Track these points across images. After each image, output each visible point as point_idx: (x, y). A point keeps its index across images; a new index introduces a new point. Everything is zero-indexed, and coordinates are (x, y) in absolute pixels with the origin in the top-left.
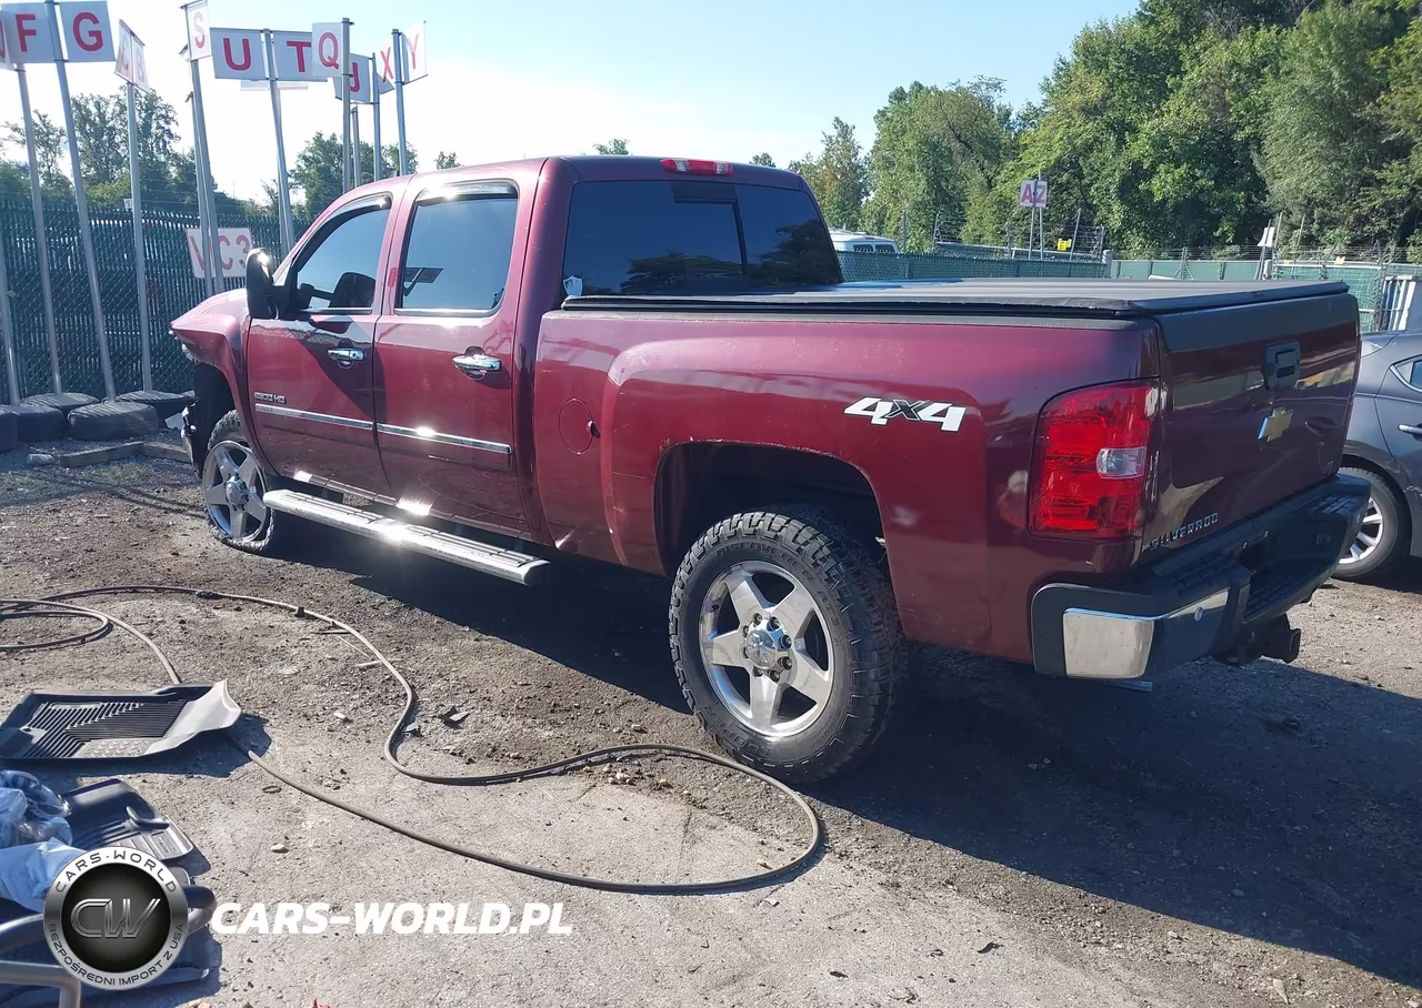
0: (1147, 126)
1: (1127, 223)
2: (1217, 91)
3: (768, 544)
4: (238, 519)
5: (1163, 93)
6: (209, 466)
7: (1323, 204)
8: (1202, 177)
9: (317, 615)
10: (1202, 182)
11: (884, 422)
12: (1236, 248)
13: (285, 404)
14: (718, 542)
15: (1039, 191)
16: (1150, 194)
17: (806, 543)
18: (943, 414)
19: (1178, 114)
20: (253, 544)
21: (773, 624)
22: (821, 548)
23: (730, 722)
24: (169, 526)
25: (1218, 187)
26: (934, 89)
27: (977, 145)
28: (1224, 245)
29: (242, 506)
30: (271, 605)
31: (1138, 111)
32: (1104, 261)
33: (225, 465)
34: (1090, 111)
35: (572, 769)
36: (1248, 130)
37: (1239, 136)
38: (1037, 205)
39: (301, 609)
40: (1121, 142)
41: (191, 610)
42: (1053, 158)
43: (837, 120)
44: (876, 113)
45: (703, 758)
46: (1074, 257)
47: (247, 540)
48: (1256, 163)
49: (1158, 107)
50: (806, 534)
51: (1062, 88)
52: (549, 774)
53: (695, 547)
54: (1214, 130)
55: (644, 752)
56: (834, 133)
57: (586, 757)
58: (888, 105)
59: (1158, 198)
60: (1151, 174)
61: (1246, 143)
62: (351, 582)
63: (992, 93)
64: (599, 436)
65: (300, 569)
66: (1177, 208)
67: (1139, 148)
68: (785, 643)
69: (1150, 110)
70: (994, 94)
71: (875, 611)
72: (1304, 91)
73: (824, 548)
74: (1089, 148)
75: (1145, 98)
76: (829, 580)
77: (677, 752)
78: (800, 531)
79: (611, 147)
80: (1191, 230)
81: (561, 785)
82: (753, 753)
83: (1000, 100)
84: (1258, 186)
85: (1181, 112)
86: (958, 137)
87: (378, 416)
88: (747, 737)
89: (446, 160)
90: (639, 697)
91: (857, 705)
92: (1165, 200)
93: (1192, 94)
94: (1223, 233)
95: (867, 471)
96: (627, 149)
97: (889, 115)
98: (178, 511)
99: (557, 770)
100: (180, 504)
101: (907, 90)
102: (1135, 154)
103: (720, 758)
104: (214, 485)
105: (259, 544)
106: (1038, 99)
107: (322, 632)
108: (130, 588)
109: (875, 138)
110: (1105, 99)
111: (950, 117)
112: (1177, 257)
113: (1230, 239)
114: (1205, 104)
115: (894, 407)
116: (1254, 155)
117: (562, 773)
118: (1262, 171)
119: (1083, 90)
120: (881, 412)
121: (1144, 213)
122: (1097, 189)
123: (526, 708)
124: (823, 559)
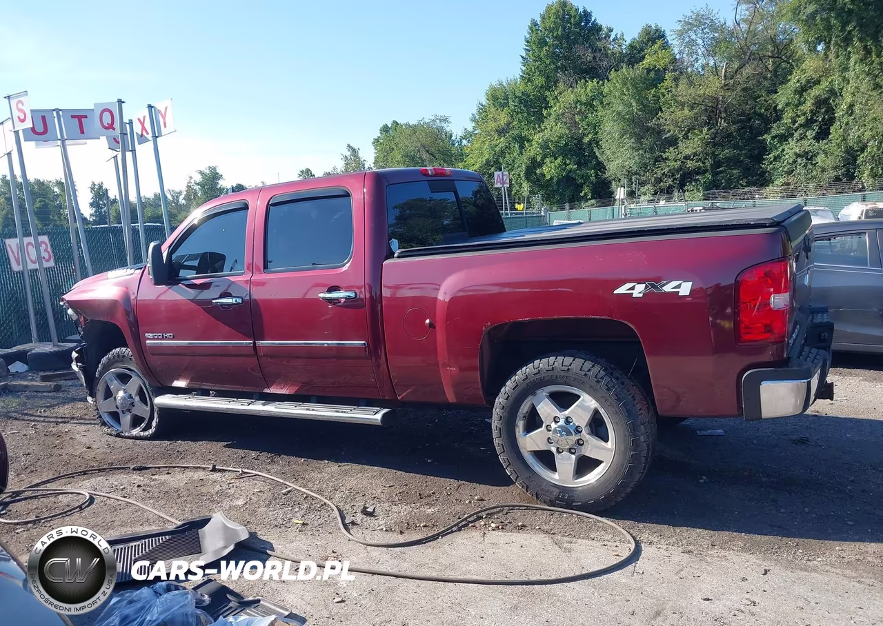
0: (536, 137)
1: (532, 192)
2: (570, 116)
3: (562, 374)
4: (126, 419)
5: (540, 119)
6: (100, 388)
7: (636, 173)
8: (570, 163)
9: (224, 468)
10: (571, 166)
11: (641, 295)
12: (593, 201)
13: (174, 338)
14: (527, 378)
15: (505, 177)
16: (544, 175)
17: (589, 370)
18: (679, 286)
19: (551, 130)
20: (142, 434)
21: (568, 420)
22: (599, 372)
23: (544, 484)
24: (66, 432)
25: (579, 168)
26: (408, 125)
27: (437, 155)
28: (587, 200)
29: (129, 410)
30: (188, 467)
31: (528, 130)
32: (543, 214)
33: (114, 384)
34: (501, 132)
35: (463, 526)
36: (590, 136)
37: (586, 140)
38: (505, 186)
39: (214, 466)
40: (522, 147)
41: (137, 478)
42: (484, 159)
43: (349, 146)
44: (373, 140)
45: (528, 508)
46: (526, 214)
47: (135, 432)
48: (597, 154)
49: (539, 127)
50: (588, 364)
51: (483, 119)
52: (452, 532)
53: (509, 383)
54: (572, 137)
55: (495, 510)
56: (348, 154)
57: (466, 519)
58: (379, 135)
59: (548, 177)
60: (540, 165)
61: (590, 143)
62: (225, 446)
63: (443, 124)
64: (435, 328)
65: (182, 445)
66: (559, 182)
67: (533, 150)
68: (578, 430)
69: (534, 128)
70: (444, 125)
71: (637, 403)
72: (619, 113)
73: (601, 372)
74: (502, 153)
75: (530, 122)
76: (608, 389)
77: (513, 507)
78: (583, 364)
79: (207, 171)
80: (568, 193)
81: (466, 536)
82: (565, 500)
83: (448, 128)
84: (600, 167)
85: (552, 129)
86: (428, 151)
87: (256, 336)
88: (557, 491)
89: (97, 187)
90: (464, 482)
91: (635, 458)
92: (551, 179)
93: (557, 119)
94: (585, 193)
95: (632, 323)
96: (217, 171)
97: (381, 141)
98: (64, 422)
99: (454, 529)
100: (62, 418)
101: (390, 126)
102: (532, 154)
103: (541, 506)
104: (105, 399)
105: (146, 433)
106: (470, 127)
107: (239, 478)
108: (81, 472)
109: (374, 155)
110: (508, 124)
111: (421, 140)
112: (563, 209)
113: (589, 197)
114: (566, 123)
115: (646, 287)
116: (596, 150)
117: (459, 529)
118: (601, 158)
119: (495, 120)
120: (639, 290)
121: (541, 187)
122: (513, 175)
123: (404, 498)
124: (602, 378)
